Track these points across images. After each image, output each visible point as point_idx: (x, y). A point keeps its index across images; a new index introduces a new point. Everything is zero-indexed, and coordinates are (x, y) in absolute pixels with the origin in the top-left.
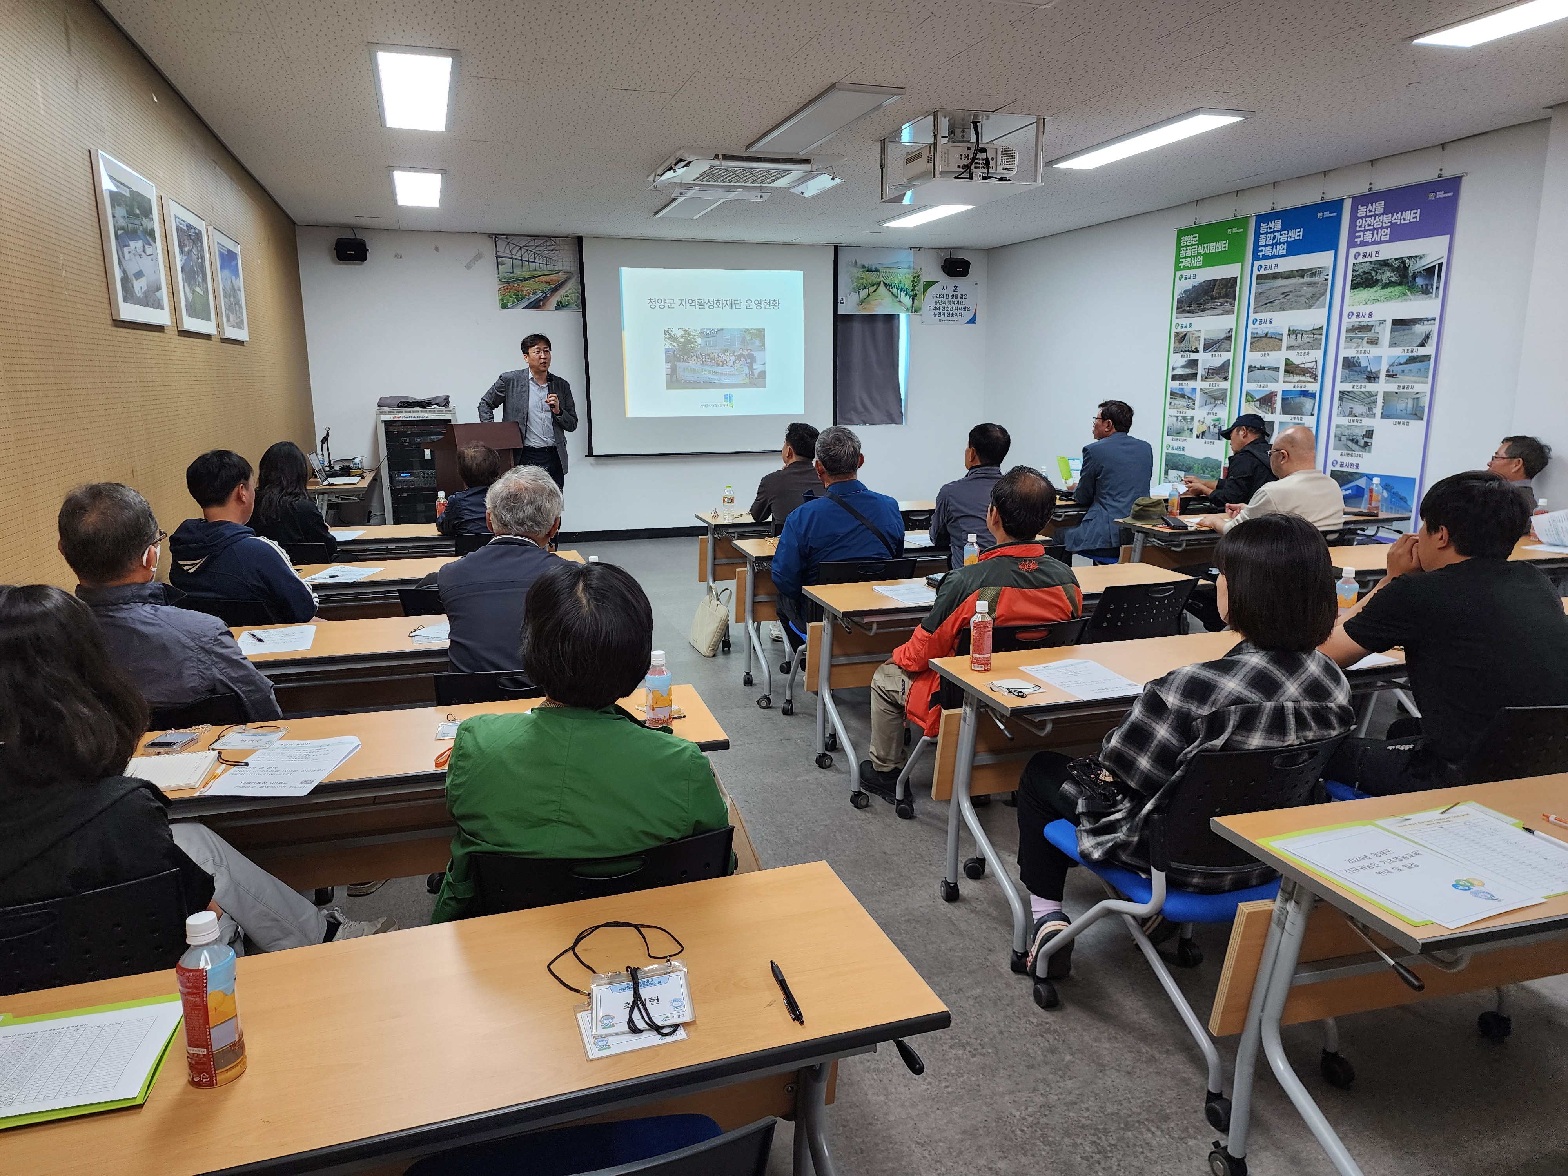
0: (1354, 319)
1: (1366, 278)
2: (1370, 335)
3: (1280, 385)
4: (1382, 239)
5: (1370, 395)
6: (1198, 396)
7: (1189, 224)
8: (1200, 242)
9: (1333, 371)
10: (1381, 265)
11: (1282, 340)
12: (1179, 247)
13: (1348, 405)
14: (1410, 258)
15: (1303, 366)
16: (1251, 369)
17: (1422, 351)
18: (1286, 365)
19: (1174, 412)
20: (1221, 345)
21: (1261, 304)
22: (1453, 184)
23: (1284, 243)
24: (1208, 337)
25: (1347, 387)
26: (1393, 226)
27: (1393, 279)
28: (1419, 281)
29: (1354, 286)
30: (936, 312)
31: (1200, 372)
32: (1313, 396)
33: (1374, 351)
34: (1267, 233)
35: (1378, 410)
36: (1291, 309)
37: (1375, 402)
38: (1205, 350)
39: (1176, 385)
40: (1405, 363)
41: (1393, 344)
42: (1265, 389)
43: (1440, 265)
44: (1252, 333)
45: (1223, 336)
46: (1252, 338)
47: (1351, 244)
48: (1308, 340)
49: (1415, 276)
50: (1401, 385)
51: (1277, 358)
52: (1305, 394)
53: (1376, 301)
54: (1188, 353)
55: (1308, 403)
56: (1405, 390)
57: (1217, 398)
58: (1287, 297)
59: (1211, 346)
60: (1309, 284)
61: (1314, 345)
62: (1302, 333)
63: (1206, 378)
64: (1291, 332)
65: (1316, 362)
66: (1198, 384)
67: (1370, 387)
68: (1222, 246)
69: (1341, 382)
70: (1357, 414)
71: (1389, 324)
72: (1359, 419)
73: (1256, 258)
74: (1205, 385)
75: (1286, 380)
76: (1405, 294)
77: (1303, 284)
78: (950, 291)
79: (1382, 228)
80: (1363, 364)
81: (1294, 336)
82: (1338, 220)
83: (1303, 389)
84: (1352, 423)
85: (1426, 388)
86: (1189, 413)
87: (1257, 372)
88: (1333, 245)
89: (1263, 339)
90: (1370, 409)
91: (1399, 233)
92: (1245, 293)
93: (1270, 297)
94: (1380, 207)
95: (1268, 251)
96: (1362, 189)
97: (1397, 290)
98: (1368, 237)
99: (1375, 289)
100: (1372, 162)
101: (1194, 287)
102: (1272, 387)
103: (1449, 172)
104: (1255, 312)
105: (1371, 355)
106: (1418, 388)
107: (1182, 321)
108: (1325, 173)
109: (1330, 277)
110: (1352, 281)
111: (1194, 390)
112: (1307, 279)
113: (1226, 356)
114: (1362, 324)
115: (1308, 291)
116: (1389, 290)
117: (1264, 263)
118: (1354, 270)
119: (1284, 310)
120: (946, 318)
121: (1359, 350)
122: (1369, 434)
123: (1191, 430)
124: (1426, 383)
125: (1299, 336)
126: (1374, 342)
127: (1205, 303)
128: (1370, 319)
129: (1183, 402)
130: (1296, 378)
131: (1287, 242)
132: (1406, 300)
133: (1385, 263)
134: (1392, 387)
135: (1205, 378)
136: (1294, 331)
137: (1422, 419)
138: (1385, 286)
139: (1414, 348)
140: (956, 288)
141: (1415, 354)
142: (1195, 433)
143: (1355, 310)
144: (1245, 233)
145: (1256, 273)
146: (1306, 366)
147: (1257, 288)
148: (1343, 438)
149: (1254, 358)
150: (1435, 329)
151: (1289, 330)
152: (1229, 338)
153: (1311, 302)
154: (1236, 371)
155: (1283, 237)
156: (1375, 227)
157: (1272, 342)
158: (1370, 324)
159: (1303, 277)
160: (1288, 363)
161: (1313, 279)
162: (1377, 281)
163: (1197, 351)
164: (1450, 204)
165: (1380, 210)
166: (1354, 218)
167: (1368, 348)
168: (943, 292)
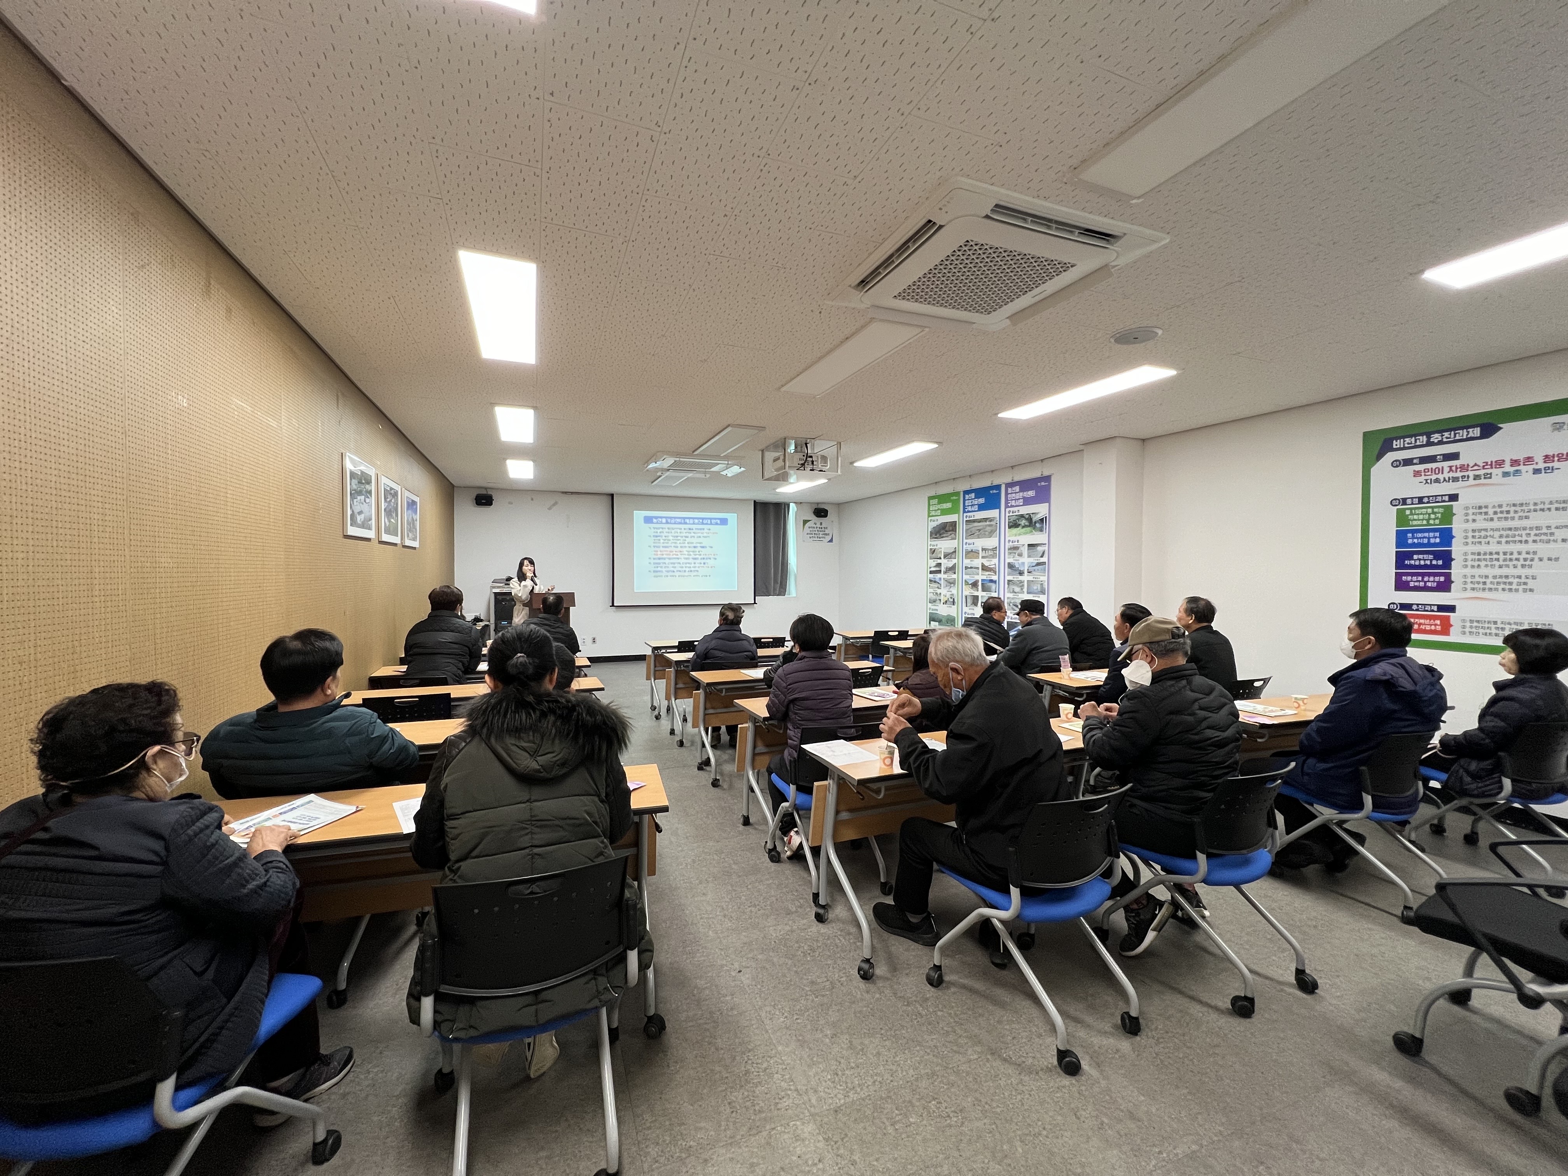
0: (1010, 543)
1: (1014, 523)
2: (1019, 551)
3: (980, 576)
4: (1020, 504)
5: (1021, 582)
6: (942, 582)
7: (932, 493)
8: (939, 503)
9: (1004, 570)
11: (979, 553)
12: (929, 505)
13: (1012, 587)
14: (1032, 514)
15: (989, 567)
16: (966, 568)
17: (1042, 560)
19: (932, 590)
20: (951, 555)
21: (968, 535)
22: (1048, 479)
23: (977, 505)
24: (945, 551)
25: (1010, 578)
26: (1024, 498)
27: (1026, 524)
28: (1038, 525)
29: (1010, 527)
30: (811, 536)
31: (943, 569)
32: (995, 582)
33: (1021, 560)
34: (969, 499)
35: (1025, 590)
36: (982, 538)
37: (1023, 586)
38: (944, 558)
39: (932, 576)
40: (1035, 566)
41: (1029, 556)
42: (973, 578)
43: (1046, 518)
44: (965, 550)
45: (952, 550)
46: (966, 552)
47: (1007, 506)
48: (991, 554)
49: (1035, 523)
50: (1034, 577)
51: (977, 562)
52: (991, 581)
53: (1020, 534)
54: (936, 559)
55: (993, 586)
56: (1036, 579)
57: (951, 583)
58: (980, 532)
59: (946, 556)
60: (989, 526)
61: (994, 556)
62: (988, 550)
64: (983, 549)
65: (995, 564)
66: (942, 576)
67: (1021, 578)
68: (949, 505)
69: (1007, 575)
70: (1016, 592)
71: (1026, 546)
73: (964, 512)
74: (945, 576)
75: (982, 574)
76: (1032, 532)
77: (986, 525)
78: (818, 525)
79: (1019, 499)
80: (1017, 566)
81: (984, 551)
82: (999, 494)
83: (991, 579)
85: (1045, 578)
86: (939, 591)
87: (969, 569)
88: (998, 506)
89: (971, 553)
90: (1021, 589)
91: (1027, 501)
92: (961, 529)
93: (972, 532)
94: (1017, 489)
95: (969, 509)
96: (1009, 480)
97: (1029, 529)
98: (1013, 503)
99: (1018, 529)
100: (1012, 467)
101: (937, 525)
102: (976, 577)
103: (1046, 474)
104: (966, 539)
105: (1020, 562)
106: (1042, 578)
107: (933, 543)
108: (992, 471)
109: (998, 522)
110: (1008, 524)
111: (940, 579)
112: (988, 523)
113: (955, 561)
114: (1015, 546)
115: (988, 529)
116: (1025, 529)
117: (968, 514)
118: (1009, 519)
119: (979, 538)
120: (816, 539)
121: (1014, 559)
123: (940, 600)
124: (1045, 576)
126: (1020, 555)
127: (943, 534)
128: (1018, 543)
129: (936, 585)
130: (987, 573)
131: (979, 504)
132: (1033, 534)
133: (1022, 516)
134: (1031, 578)
135: (945, 573)
136: (985, 549)
138: (1023, 527)
139: (1038, 558)
140: (821, 524)
141: (1039, 561)
142: (942, 601)
143: (1012, 539)
144: (959, 499)
145: (965, 519)
146: (991, 567)
147: (966, 527)
149: (967, 562)
150: (1046, 548)
152: (955, 552)
153: (991, 534)
154: (960, 568)
155: (976, 502)
156: (1017, 498)
157: (976, 554)
158: (1018, 546)
159: (986, 522)
160: (983, 565)
161: (991, 523)
162: (1019, 525)
163: (940, 558)
164: (1048, 489)
165: (1018, 490)
166: (1007, 494)
167: (1017, 557)
168: (815, 526)
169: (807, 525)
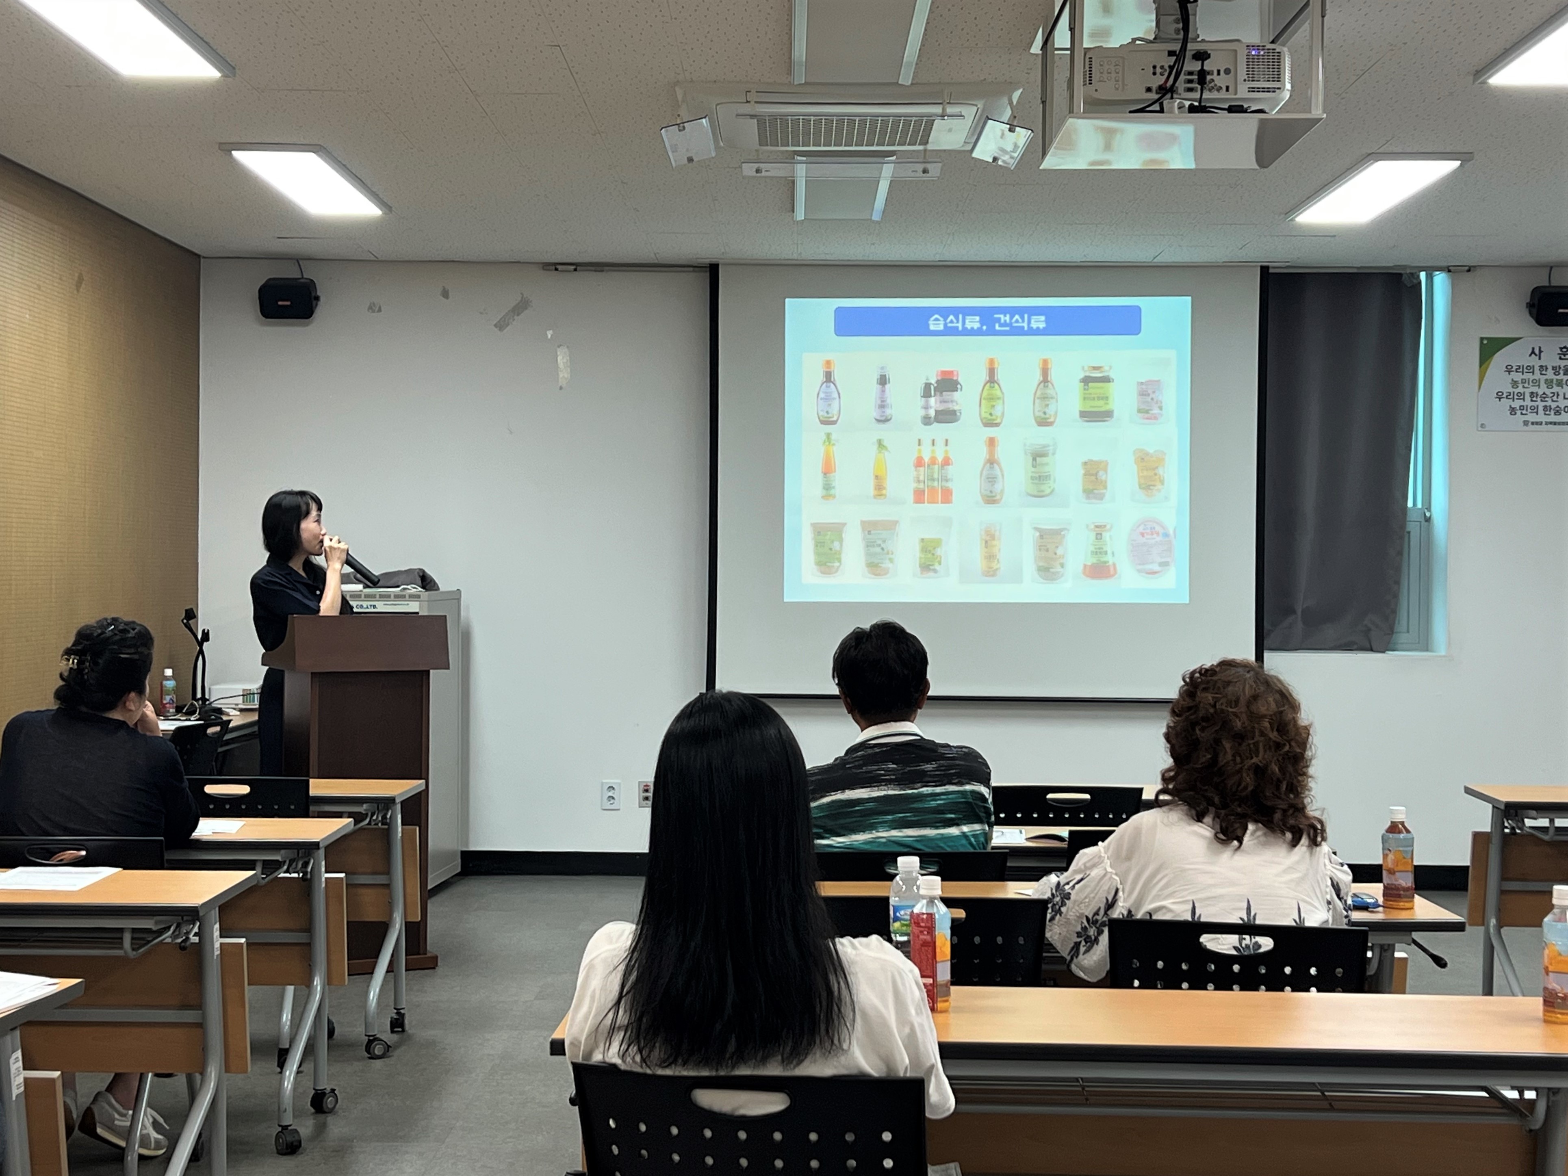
30: (1517, 404)
78: (1551, 358)
120: (1540, 417)
140: (1564, 351)
168: (1534, 361)
169: (1500, 359)
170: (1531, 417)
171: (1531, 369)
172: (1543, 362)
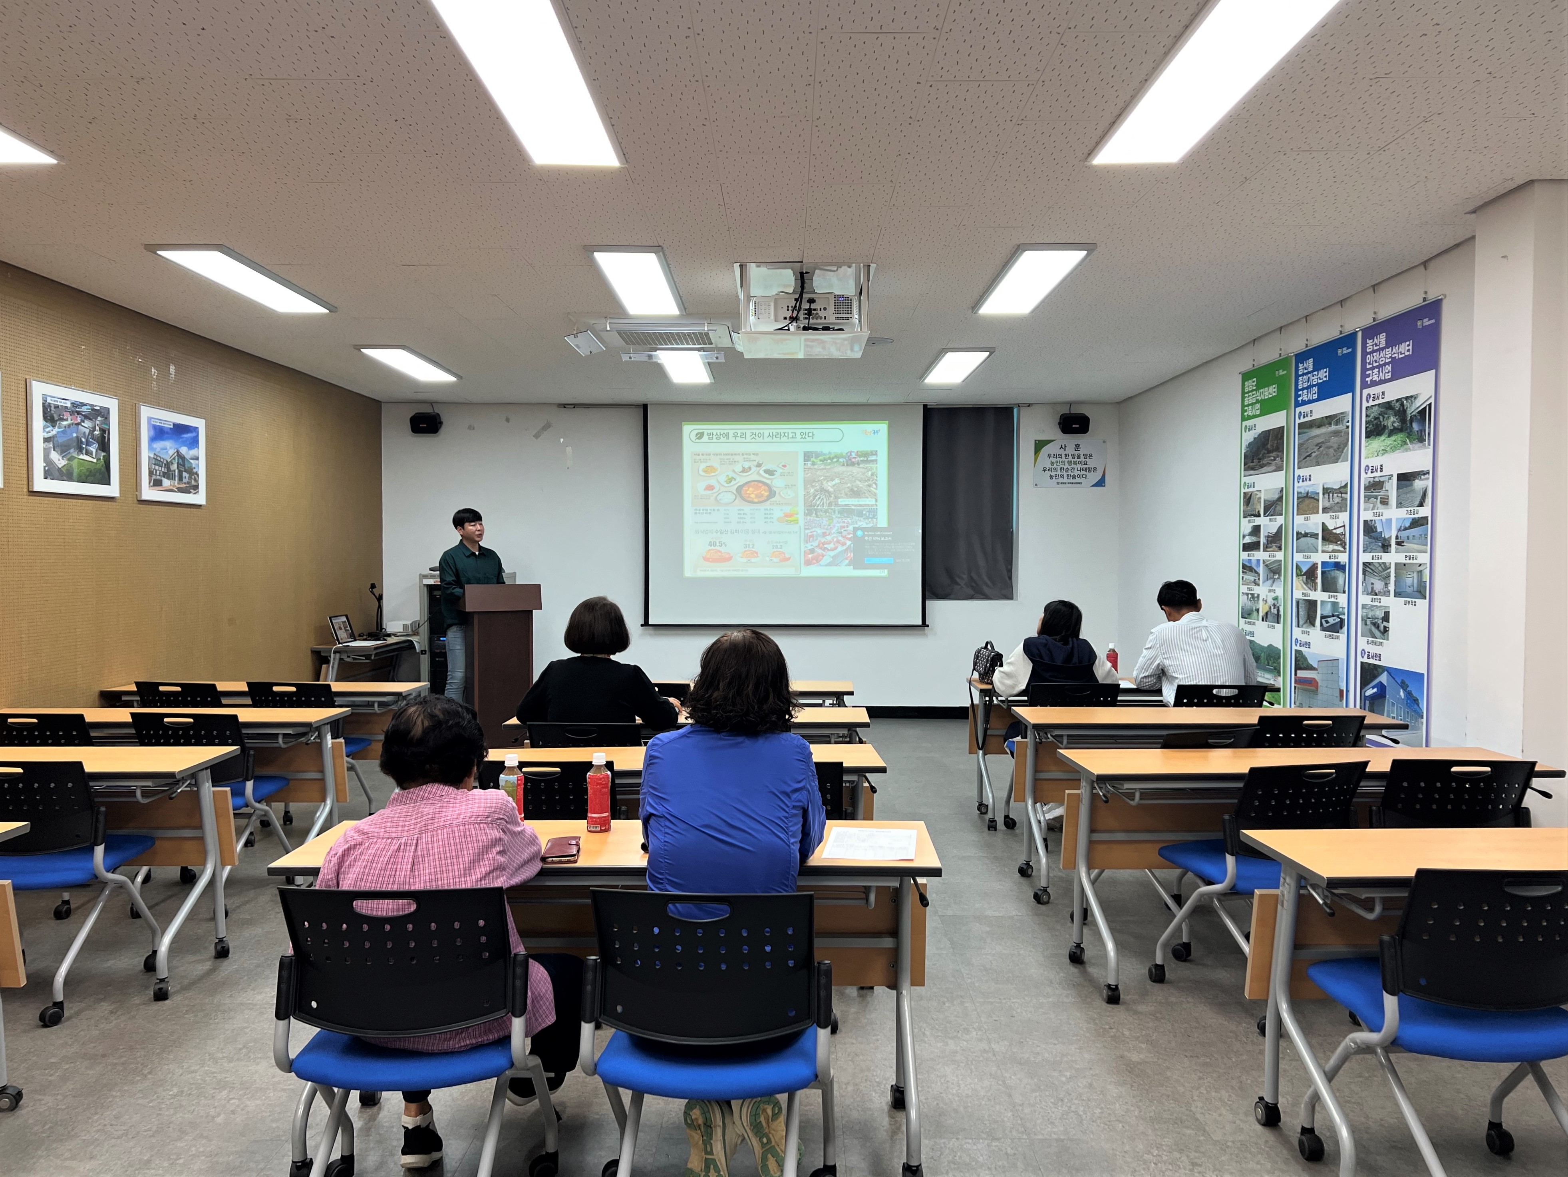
0: (1370, 475)
1: (1377, 424)
2: (1382, 493)
3: (1320, 556)
4: (1387, 378)
5: (1386, 567)
6: (1261, 570)
7: (1247, 366)
8: (1259, 386)
9: (1359, 538)
10: (1387, 408)
11: (1318, 500)
12: (1242, 393)
13: (1369, 579)
14: (1407, 398)
15: (1334, 531)
16: (1300, 535)
17: (1422, 513)
18: (1323, 530)
19: (1245, 589)
20: (1276, 507)
21: (1302, 458)
22: (1433, 309)
23: (1315, 385)
24: (1266, 498)
25: (1366, 557)
26: (1394, 361)
27: (1395, 425)
28: (1416, 427)
29: (1369, 435)
30: (1053, 474)
31: (1263, 540)
32: (1344, 569)
33: (1386, 513)
34: (1303, 375)
35: (1392, 587)
36: (1324, 463)
37: (1389, 576)
38: (1264, 514)
39: (1245, 555)
40: (1410, 528)
41: (1400, 505)
42: (1309, 560)
43: (1430, 405)
44: (1298, 493)
45: (1276, 496)
46: (1298, 498)
47: (1364, 384)
48: (1337, 500)
49: (1411, 421)
50: (1408, 554)
51: (1315, 522)
52: (1339, 567)
53: (1385, 451)
54: (1253, 518)
55: (1340, 578)
56: (1411, 561)
57: (1274, 571)
58: (1321, 449)
59: (1272, 507)
60: (1336, 433)
61: (1342, 507)
62: (1333, 491)
63: (1267, 547)
64: (1326, 491)
65: (1344, 526)
66: (1261, 554)
67: (1385, 557)
68: (1272, 391)
69: (1364, 551)
70: (1377, 591)
71: (1395, 478)
72: (1379, 597)
73: (1296, 404)
74: (1266, 555)
75: (1324, 549)
76: (1405, 443)
77: (1331, 433)
78: (1070, 450)
79: (1386, 364)
80: (1379, 530)
81: (1326, 496)
82: (1353, 354)
83: (1336, 560)
84: (1374, 603)
85: (1426, 558)
86: (1256, 590)
87: (1303, 539)
88: (1350, 386)
89: (1306, 500)
90: (1386, 585)
91: (1398, 370)
92: (1292, 443)
93: (1309, 450)
94: (1382, 339)
95: (1304, 396)
96: (1369, 321)
97: (1399, 437)
98: (1375, 375)
99: (1383, 438)
100: (1373, 288)
101: (1255, 438)
102: (1313, 558)
103: (1432, 296)
104: (1299, 468)
105: (1384, 518)
106: (1420, 558)
107: (1247, 480)
108: (1342, 303)
109: (1350, 424)
110: (1366, 428)
111: (1258, 561)
112: (1333, 428)
113: (1280, 520)
114: (1377, 479)
115: (1335, 441)
116: (1393, 438)
117: (1302, 409)
118: (1367, 416)
119: (1318, 464)
120: (1065, 480)
121: (1375, 511)
122: (1386, 617)
123: (1258, 610)
124: (1426, 552)
125: (1331, 495)
126: (1385, 502)
127: (1264, 458)
128: (1381, 474)
129: (1250, 577)
130: (1331, 547)
131: (1318, 384)
132: (1407, 450)
133: (1388, 406)
134: (1400, 558)
135: (1265, 548)
136: (1328, 489)
137: (1425, 598)
138: (1390, 433)
139: (1416, 508)
140: (1077, 447)
141: (1416, 516)
142: (1261, 614)
143: (1370, 463)
144: (1288, 376)
145: (1298, 421)
146: (1338, 531)
147: (1299, 440)
148: (1368, 622)
149: (1300, 522)
150: (1430, 484)
151: (1324, 488)
152: (1280, 499)
153: (1338, 454)
154: (1289, 539)
155: (1314, 379)
156: (1381, 363)
157: (1312, 503)
158: (1382, 479)
159: (1330, 424)
160: (1324, 528)
161: (1340, 427)
162: (1385, 427)
163: (1259, 516)
164: (1434, 333)
165: (1383, 344)
166: (1365, 354)
167: (1381, 509)
168: (1062, 452)
169: (1045, 450)
170: (1061, 480)
171: (1060, 456)
172: (1066, 453)
